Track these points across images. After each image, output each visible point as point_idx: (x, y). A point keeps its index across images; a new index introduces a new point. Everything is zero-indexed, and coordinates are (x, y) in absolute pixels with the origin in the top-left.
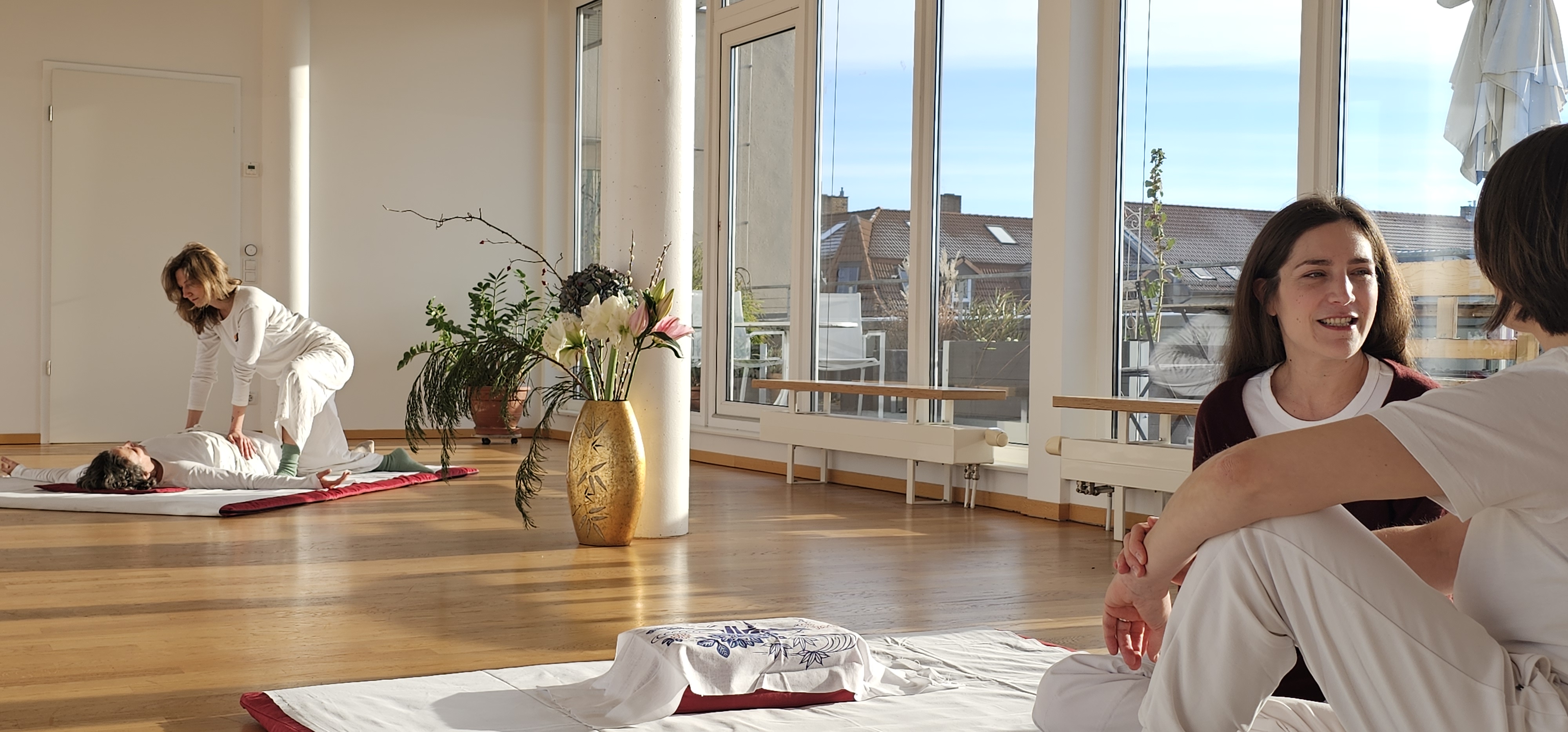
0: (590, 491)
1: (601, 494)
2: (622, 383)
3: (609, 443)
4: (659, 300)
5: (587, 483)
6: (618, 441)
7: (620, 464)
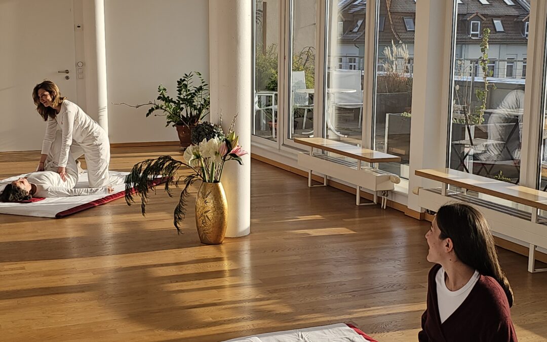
0: (204, 221)
1: (209, 223)
2: (218, 174)
3: (212, 201)
4: (232, 141)
5: (203, 218)
6: (215, 200)
7: (217, 211)
